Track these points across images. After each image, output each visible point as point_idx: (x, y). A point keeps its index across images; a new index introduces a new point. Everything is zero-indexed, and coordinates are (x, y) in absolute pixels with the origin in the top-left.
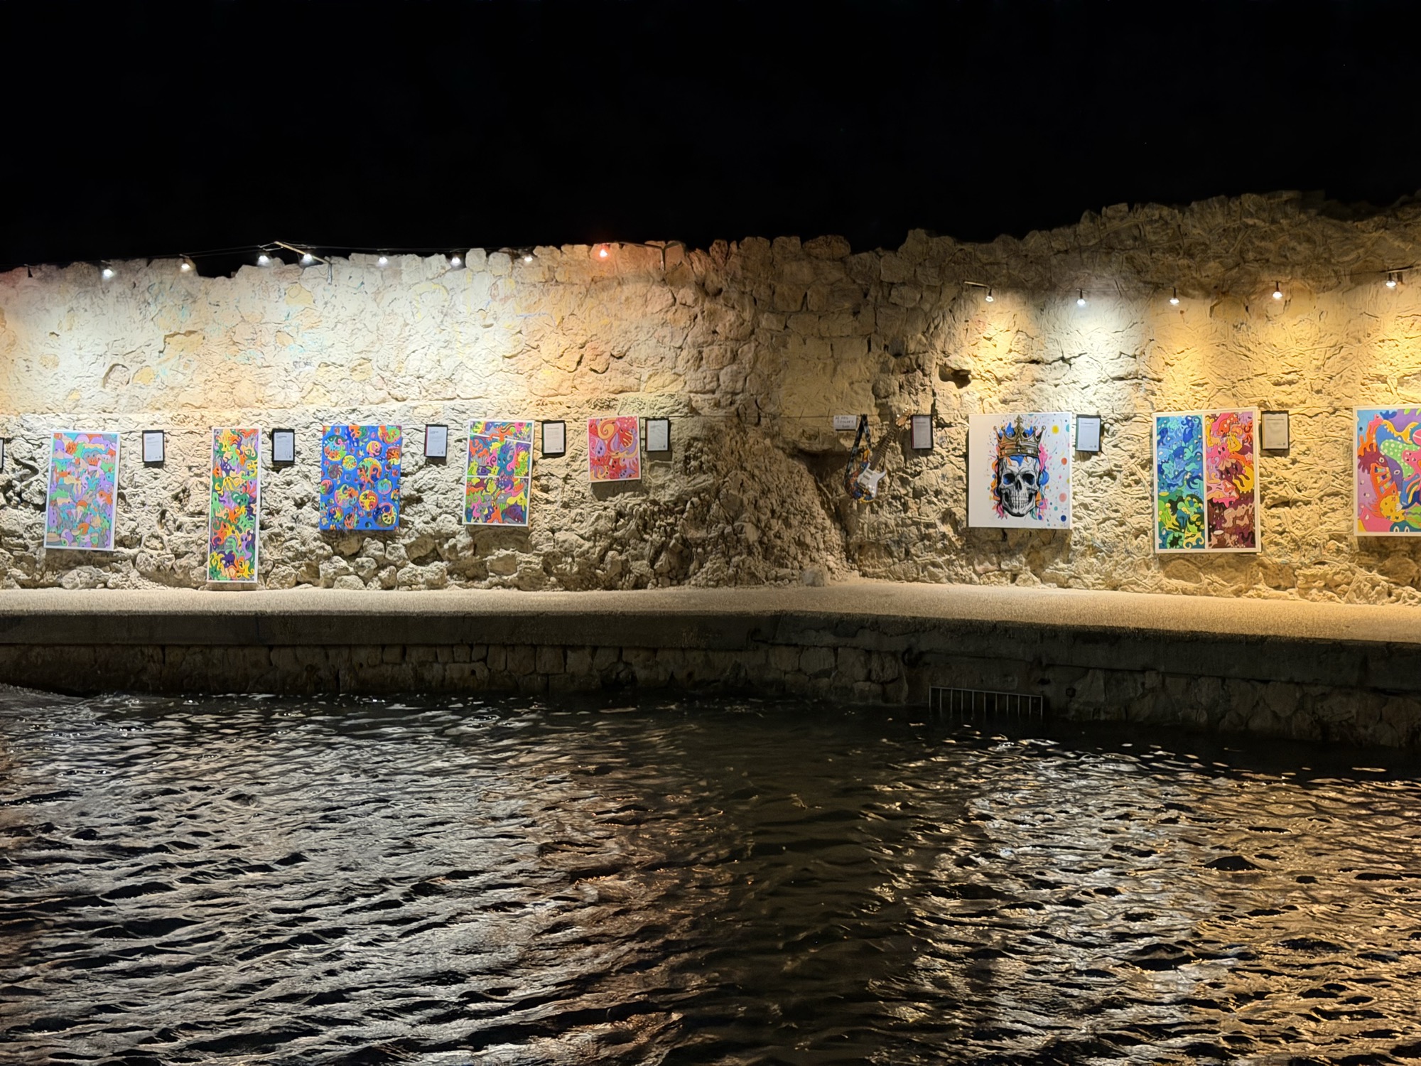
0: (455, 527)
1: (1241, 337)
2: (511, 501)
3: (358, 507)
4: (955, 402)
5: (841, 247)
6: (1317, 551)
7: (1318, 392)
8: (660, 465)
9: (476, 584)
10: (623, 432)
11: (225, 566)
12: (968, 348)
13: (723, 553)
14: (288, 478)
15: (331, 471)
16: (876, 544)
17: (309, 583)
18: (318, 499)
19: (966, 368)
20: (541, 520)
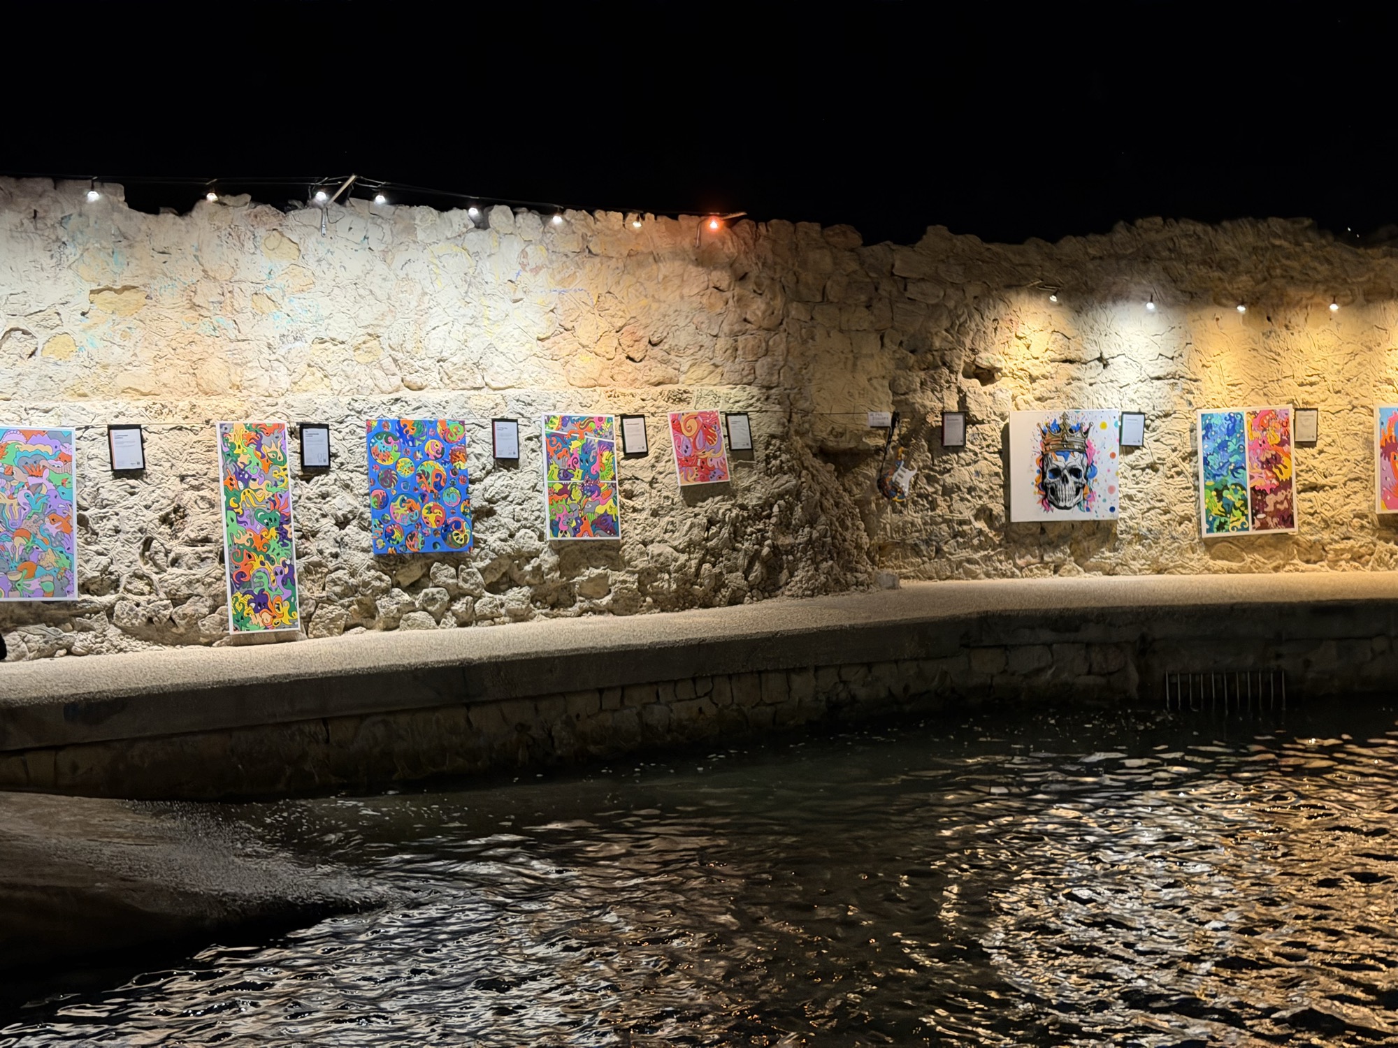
0: (538, 544)
1: (1272, 343)
2: (600, 510)
3: (420, 524)
4: (988, 400)
5: (855, 239)
6: (1344, 529)
7: (1337, 392)
8: (743, 466)
9: (561, 612)
10: (707, 427)
11: (256, 611)
12: (998, 347)
13: (811, 559)
14: (324, 489)
15: (382, 478)
16: (902, 544)
17: (362, 626)
18: (368, 515)
19: (998, 365)
20: (631, 531)
